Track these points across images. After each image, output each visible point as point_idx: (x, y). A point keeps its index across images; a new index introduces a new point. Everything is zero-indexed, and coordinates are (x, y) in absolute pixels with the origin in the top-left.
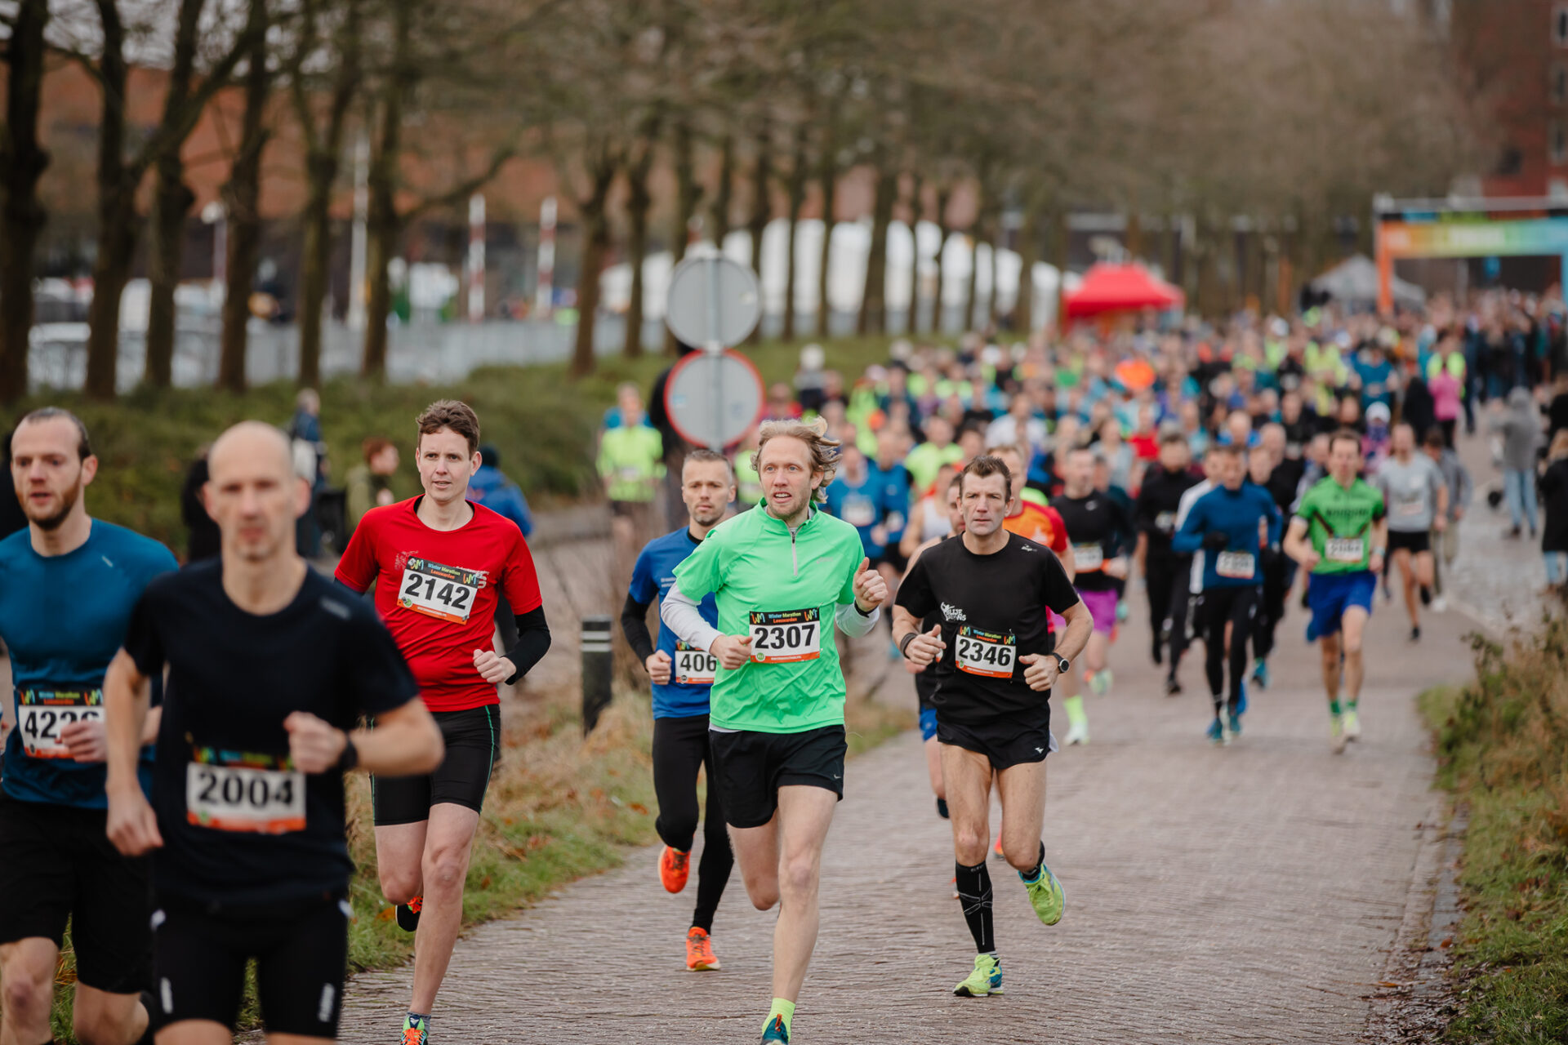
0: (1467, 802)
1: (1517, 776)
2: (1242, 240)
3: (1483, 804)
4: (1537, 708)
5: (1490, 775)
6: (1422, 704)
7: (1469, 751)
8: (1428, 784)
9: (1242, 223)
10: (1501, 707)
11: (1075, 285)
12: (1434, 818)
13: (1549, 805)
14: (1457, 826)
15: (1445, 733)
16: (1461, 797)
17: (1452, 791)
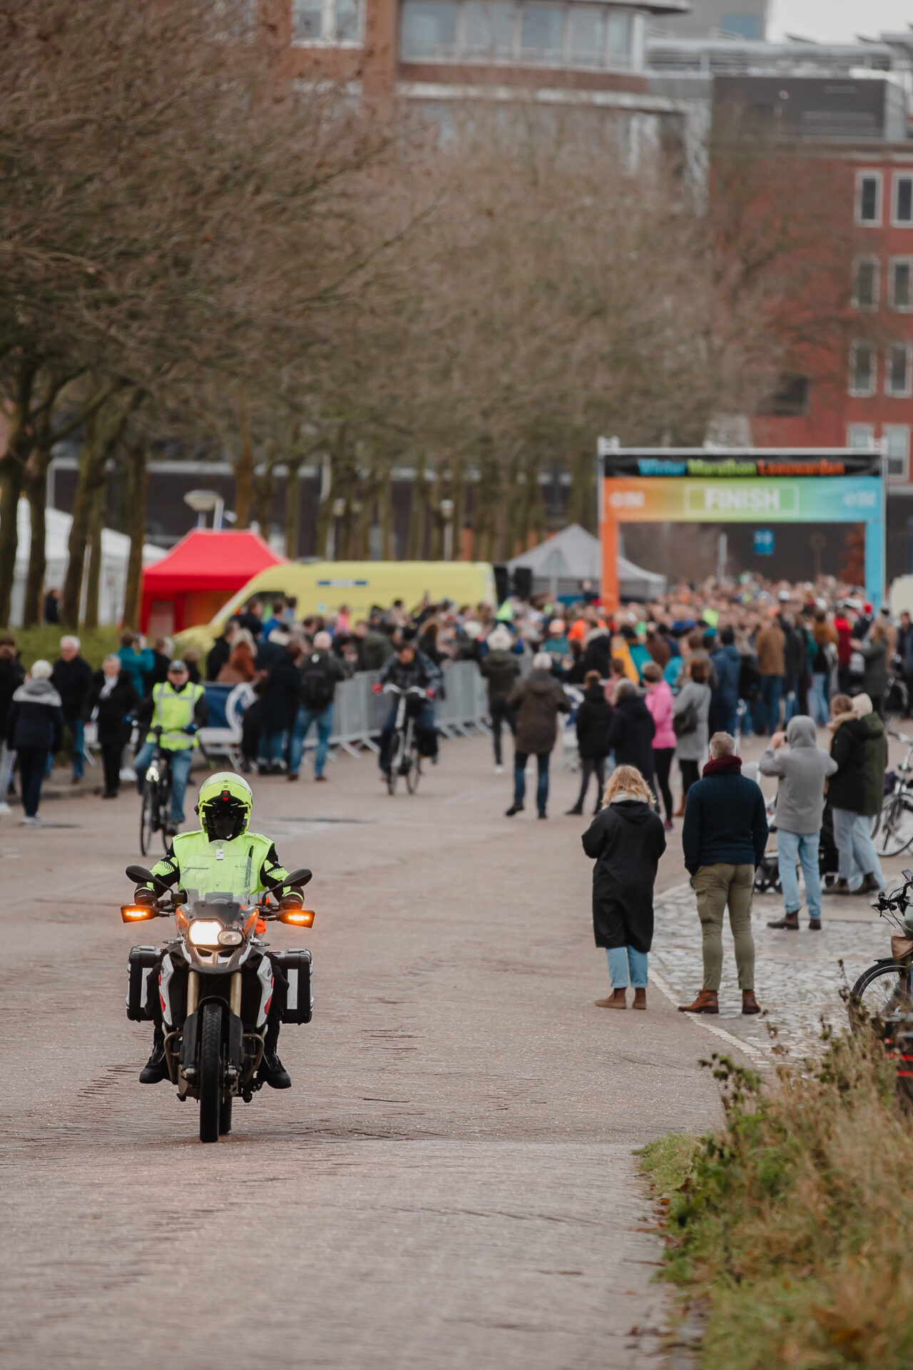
0: (706, 1297)
1: (777, 1261)
2: (403, 494)
3: (726, 1300)
4: (808, 1162)
5: (739, 1260)
6: (646, 1160)
7: (710, 1225)
8: (651, 1271)
9: (407, 473)
10: (758, 1160)
11: (153, 556)
12: (658, 1320)
13: (822, 1298)
14: (689, 1331)
15: (677, 1201)
16: (696, 1291)
17: (682, 1282)
